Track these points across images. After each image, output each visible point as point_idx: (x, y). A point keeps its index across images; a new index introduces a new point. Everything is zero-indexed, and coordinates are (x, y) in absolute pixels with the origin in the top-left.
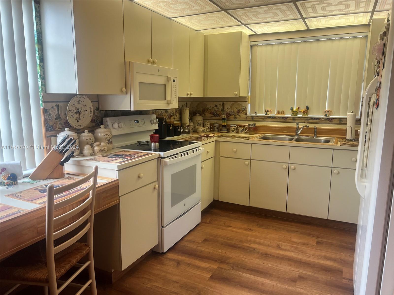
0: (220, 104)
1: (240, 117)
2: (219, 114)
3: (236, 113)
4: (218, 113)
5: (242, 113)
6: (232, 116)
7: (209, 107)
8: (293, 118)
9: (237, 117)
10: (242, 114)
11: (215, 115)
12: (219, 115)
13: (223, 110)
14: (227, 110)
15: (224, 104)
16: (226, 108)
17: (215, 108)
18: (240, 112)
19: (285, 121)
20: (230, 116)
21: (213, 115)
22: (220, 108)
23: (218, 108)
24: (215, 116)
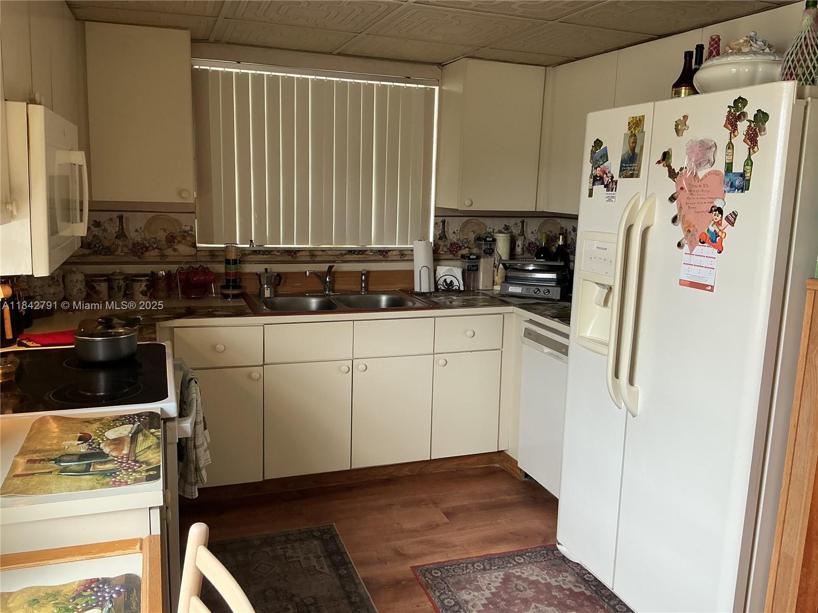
0: (111, 219)
1: (176, 253)
2: (108, 248)
3: (163, 244)
4: (106, 243)
5: (181, 242)
9: (168, 254)
10: (183, 246)
11: (96, 251)
12: (109, 251)
13: (121, 235)
14: (134, 235)
17: (97, 229)
18: (176, 241)
21: (90, 249)
22: (113, 229)
23: (105, 230)
24: (96, 253)
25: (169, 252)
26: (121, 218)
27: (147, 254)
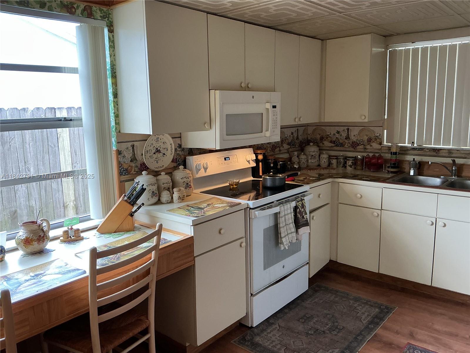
0: (344, 130)
1: (371, 147)
3: (366, 143)
4: (341, 141)
5: (374, 142)
6: (360, 146)
7: (329, 134)
8: (448, 151)
9: (368, 148)
11: (336, 145)
12: (342, 145)
13: (348, 138)
14: (353, 138)
15: (349, 130)
16: (352, 135)
17: (338, 135)
18: (372, 141)
19: (436, 154)
20: (358, 146)
21: (334, 144)
22: (344, 135)
23: (341, 135)
24: (337, 146)
25: (368, 147)
26: (348, 129)
27: (358, 147)
